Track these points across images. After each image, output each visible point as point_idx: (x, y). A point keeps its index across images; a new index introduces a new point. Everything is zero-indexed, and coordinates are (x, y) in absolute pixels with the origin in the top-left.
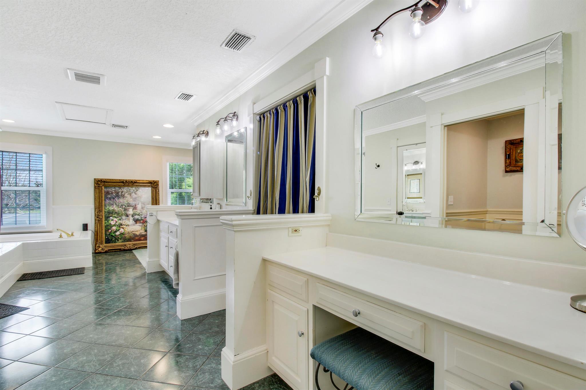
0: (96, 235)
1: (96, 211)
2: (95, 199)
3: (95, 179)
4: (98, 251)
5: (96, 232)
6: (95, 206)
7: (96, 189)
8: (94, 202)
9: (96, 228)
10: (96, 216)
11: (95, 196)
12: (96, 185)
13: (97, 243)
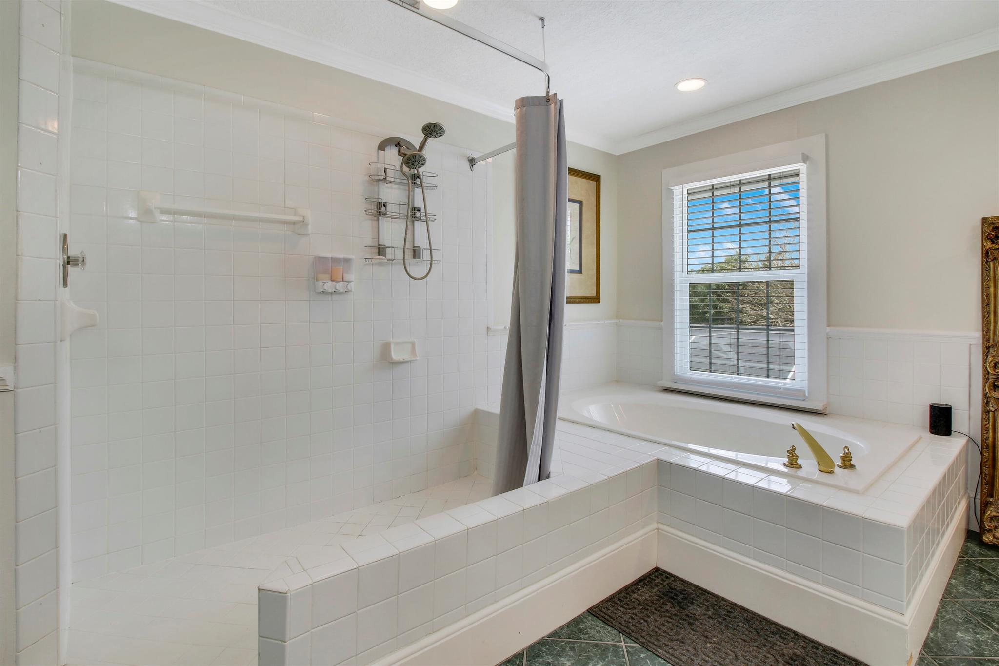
0: (989, 463)
1: (990, 358)
2: (988, 304)
3: (985, 220)
4: (995, 541)
5: (990, 449)
6: (984, 337)
7: (991, 263)
8: (983, 317)
9: (987, 430)
10: (992, 380)
11: (988, 295)
12: (989, 245)
13: (991, 503)
